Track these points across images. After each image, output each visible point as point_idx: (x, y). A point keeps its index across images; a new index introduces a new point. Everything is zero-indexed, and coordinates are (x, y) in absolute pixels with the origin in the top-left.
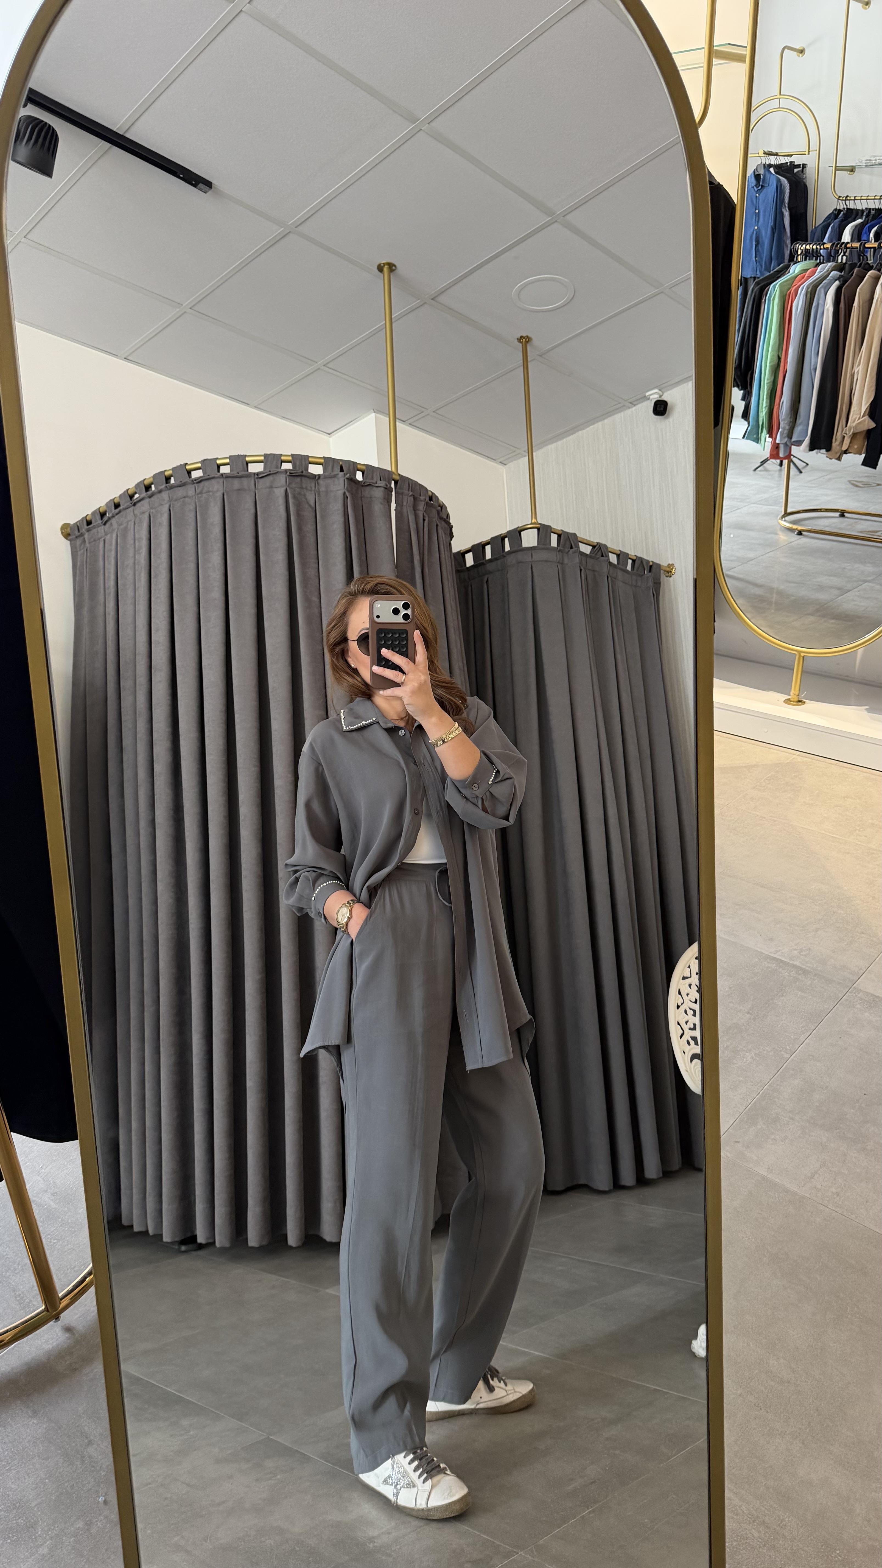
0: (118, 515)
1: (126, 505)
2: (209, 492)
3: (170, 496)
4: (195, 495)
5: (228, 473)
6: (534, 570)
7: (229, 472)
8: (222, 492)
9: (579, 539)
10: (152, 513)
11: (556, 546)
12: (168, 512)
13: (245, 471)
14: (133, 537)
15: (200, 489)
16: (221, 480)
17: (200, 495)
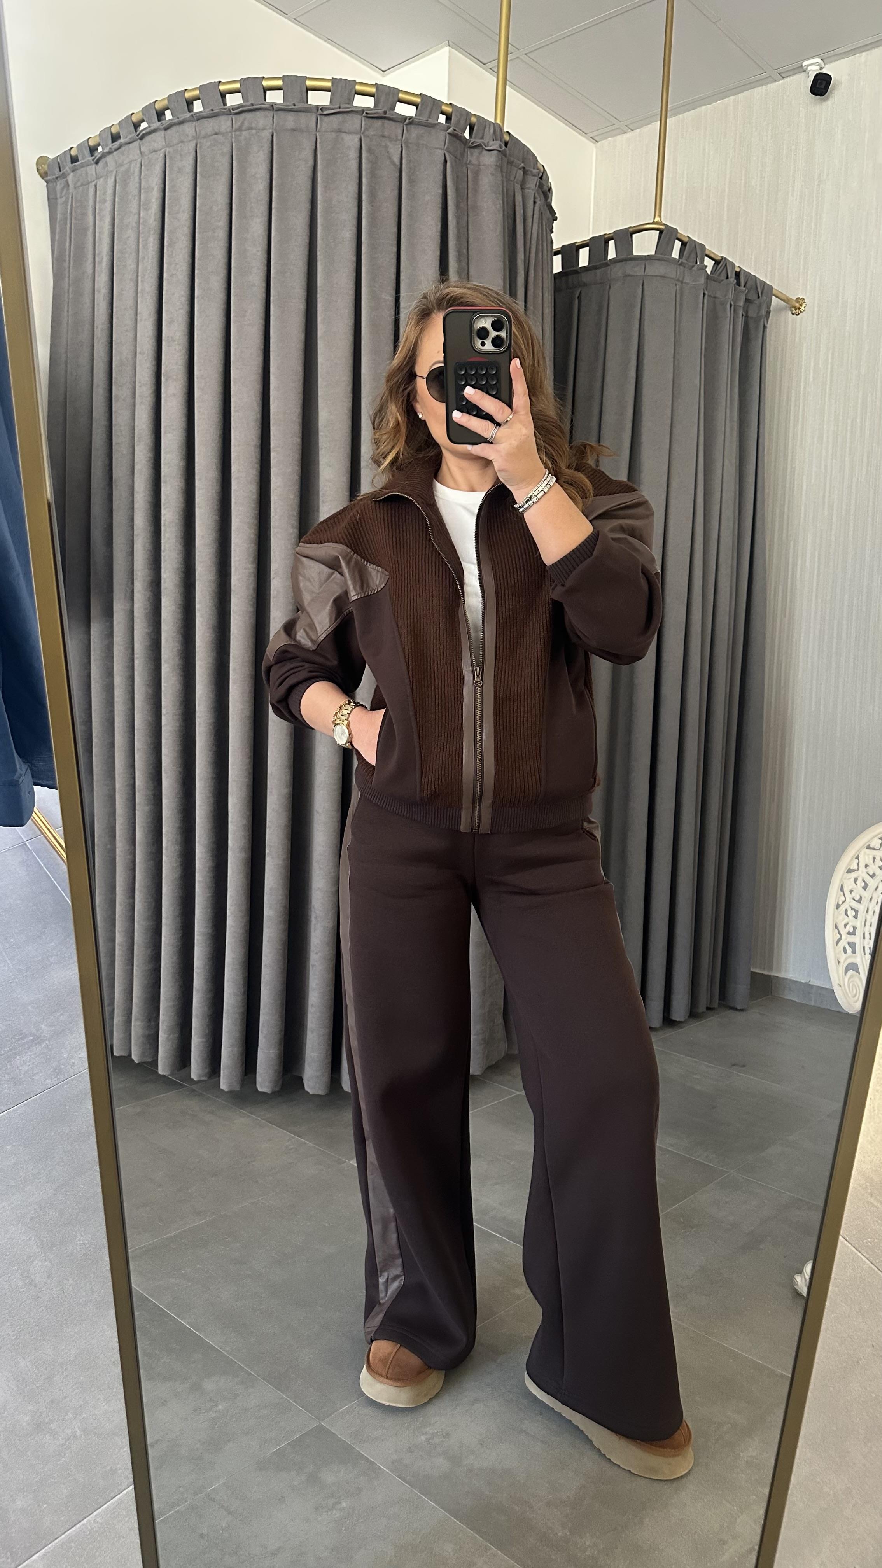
0: (118, 151)
1: (131, 136)
2: (252, 129)
3: (197, 130)
4: (231, 132)
5: (280, 104)
6: (645, 287)
7: (282, 102)
8: (271, 131)
9: (707, 252)
10: (169, 152)
11: (677, 257)
12: (195, 153)
13: (303, 102)
14: (137, 185)
15: (239, 124)
16: (270, 114)
17: (238, 133)
